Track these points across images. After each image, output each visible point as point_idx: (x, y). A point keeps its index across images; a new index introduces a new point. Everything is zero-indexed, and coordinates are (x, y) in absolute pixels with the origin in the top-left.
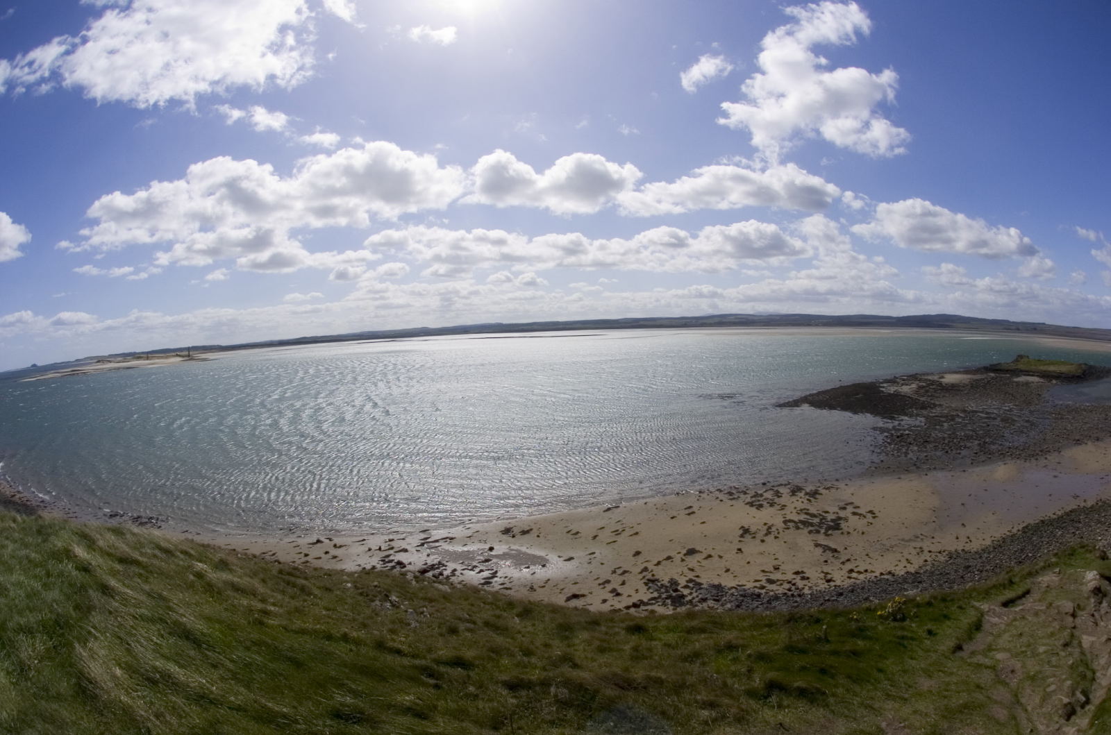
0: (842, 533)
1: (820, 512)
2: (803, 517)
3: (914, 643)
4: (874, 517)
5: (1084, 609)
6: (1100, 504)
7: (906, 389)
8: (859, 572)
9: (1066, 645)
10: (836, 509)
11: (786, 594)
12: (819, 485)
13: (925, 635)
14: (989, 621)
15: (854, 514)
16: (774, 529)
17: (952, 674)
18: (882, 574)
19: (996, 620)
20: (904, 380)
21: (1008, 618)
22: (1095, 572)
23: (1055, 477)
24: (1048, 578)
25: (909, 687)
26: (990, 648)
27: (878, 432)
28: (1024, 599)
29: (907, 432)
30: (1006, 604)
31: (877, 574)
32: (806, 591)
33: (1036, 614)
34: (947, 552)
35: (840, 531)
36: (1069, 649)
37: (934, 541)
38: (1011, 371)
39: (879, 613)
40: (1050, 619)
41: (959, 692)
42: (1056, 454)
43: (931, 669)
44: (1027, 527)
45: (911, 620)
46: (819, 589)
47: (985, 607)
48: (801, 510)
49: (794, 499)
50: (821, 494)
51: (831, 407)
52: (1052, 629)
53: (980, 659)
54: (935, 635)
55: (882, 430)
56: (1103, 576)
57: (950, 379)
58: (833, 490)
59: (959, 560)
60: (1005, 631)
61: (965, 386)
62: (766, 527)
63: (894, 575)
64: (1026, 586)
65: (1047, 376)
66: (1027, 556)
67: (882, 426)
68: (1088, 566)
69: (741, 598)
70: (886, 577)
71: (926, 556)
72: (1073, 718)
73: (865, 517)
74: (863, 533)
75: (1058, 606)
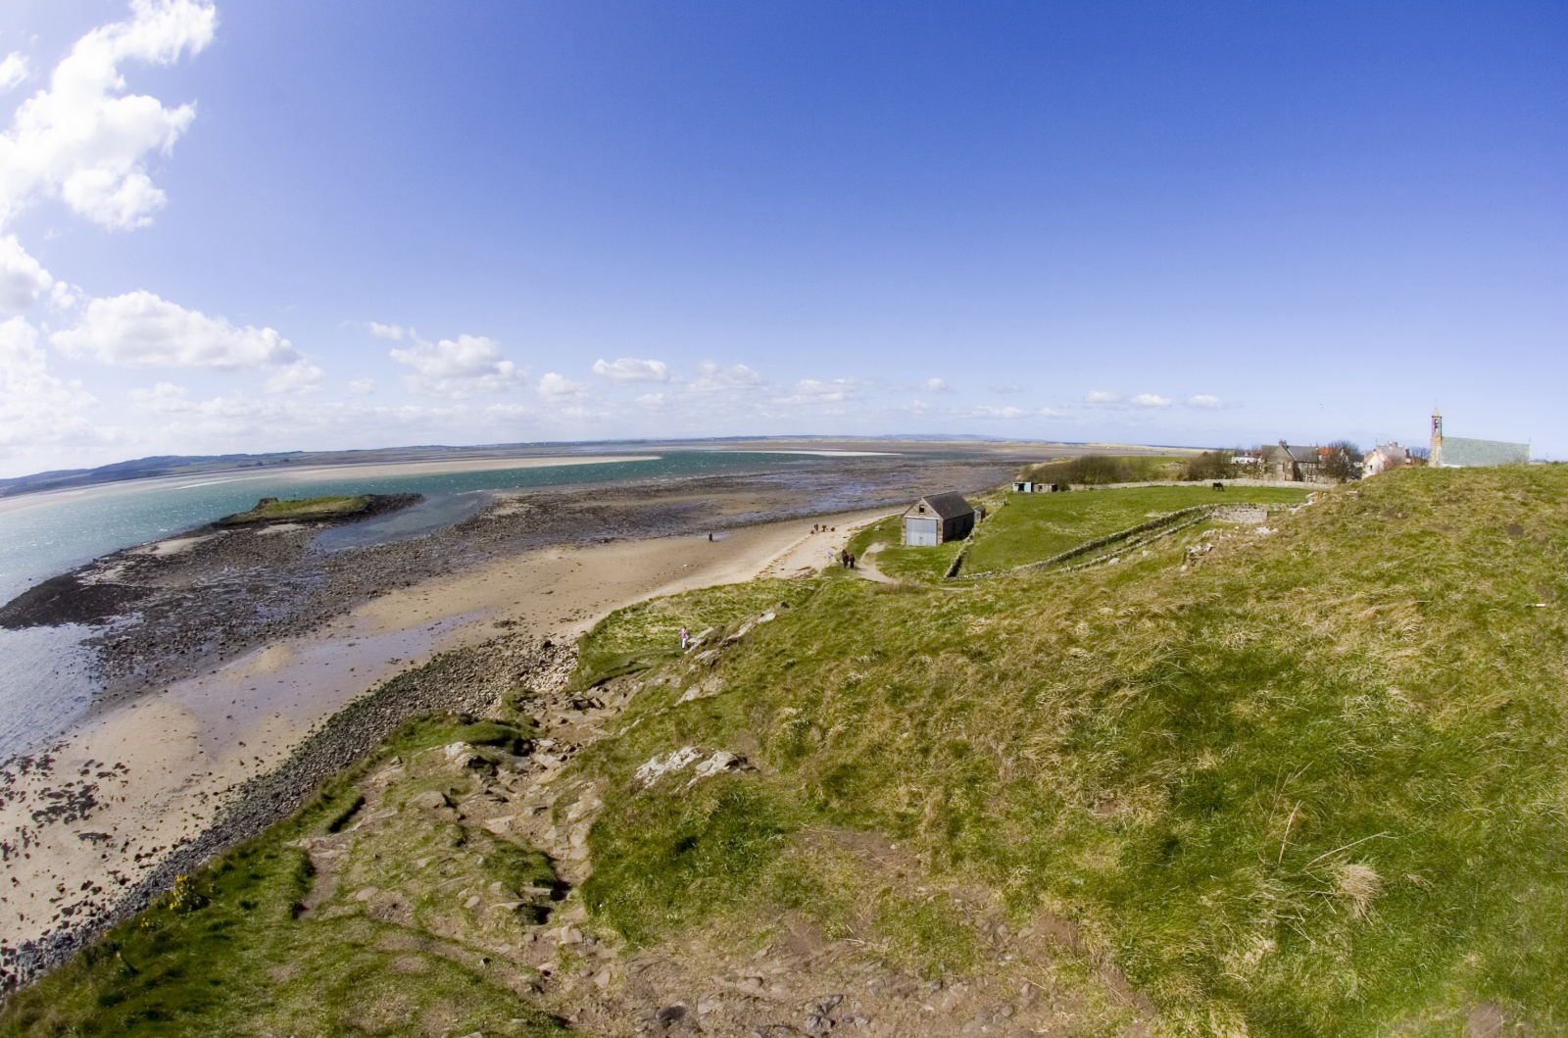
0: (101, 809)
1: (63, 788)
2: (48, 802)
3: (234, 927)
4: (126, 772)
5: (467, 791)
6: (440, 659)
7: (110, 576)
8: (147, 855)
9: (460, 843)
10: (78, 777)
11: (92, 922)
12: (45, 747)
13: (242, 912)
14: (321, 859)
15: (101, 775)
16: (29, 834)
17: (307, 946)
18: (175, 847)
19: (330, 853)
20: (106, 562)
21: (347, 844)
22: (461, 744)
23: (350, 645)
24: (383, 775)
25: (265, 987)
26: (342, 892)
27: (89, 647)
28: (360, 812)
29: (124, 638)
30: (336, 827)
31: (170, 848)
32: (110, 908)
33: (387, 824)
34: (238, 787)
35: (96, 808)
36: (471, 846)
37: (213, 778)
38: (252, 522)
39: (172, 906)
40: (414, 822)
41: (332, 965)
42: (343, 616)
43: (277, 951)
44: (333, 718)
45: (216, 900)
46: (120, 898)
47: (304, 842)
48: (43, 792)
49: (29, 777)
50: (53, 761)
51: (27, 624)
52: (423, 834)
53: (334, 911)
54: (255, 905)
55: (93, 643)
56: (474, 744)
57: (166, 548)
58: (62, 749)
59: (259, 791)
60: (352, 862)
61: (187, 555)
62: (20, 834)
63: (189, 842)
64: (354, 795)
65: (309, 520)
66: (353, 753)
67: (91, 636)
68: (447, 738)
69: (58, 951)
70: (181, 848)
71: (214, 801)
72: (551, 917)
73: (115, 775)
74: (123, 799)
75: (417, 804)
